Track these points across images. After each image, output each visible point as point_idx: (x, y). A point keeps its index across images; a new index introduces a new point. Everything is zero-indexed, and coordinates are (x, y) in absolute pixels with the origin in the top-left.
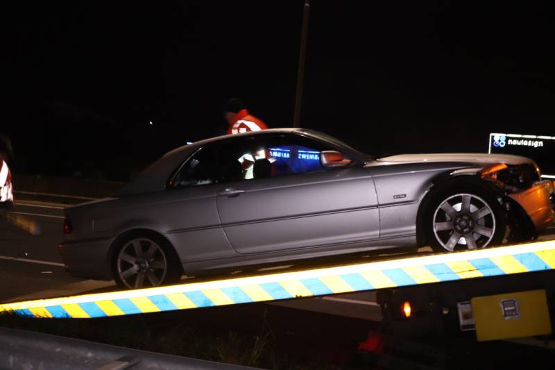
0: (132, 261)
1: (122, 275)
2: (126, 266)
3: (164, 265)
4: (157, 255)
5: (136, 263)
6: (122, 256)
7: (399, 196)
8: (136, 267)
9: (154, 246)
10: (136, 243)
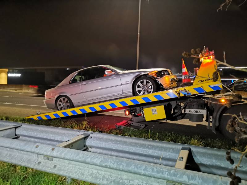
0: (61, 103)
1: (59, 107)
2: (60, 105)
3: (69, 104)
4: (67, 102)
5: (62, 104)
6: (59, 102)
7: (127, 82)
8: (62, 105)
9: (66, 99)
10: (62, 99)
